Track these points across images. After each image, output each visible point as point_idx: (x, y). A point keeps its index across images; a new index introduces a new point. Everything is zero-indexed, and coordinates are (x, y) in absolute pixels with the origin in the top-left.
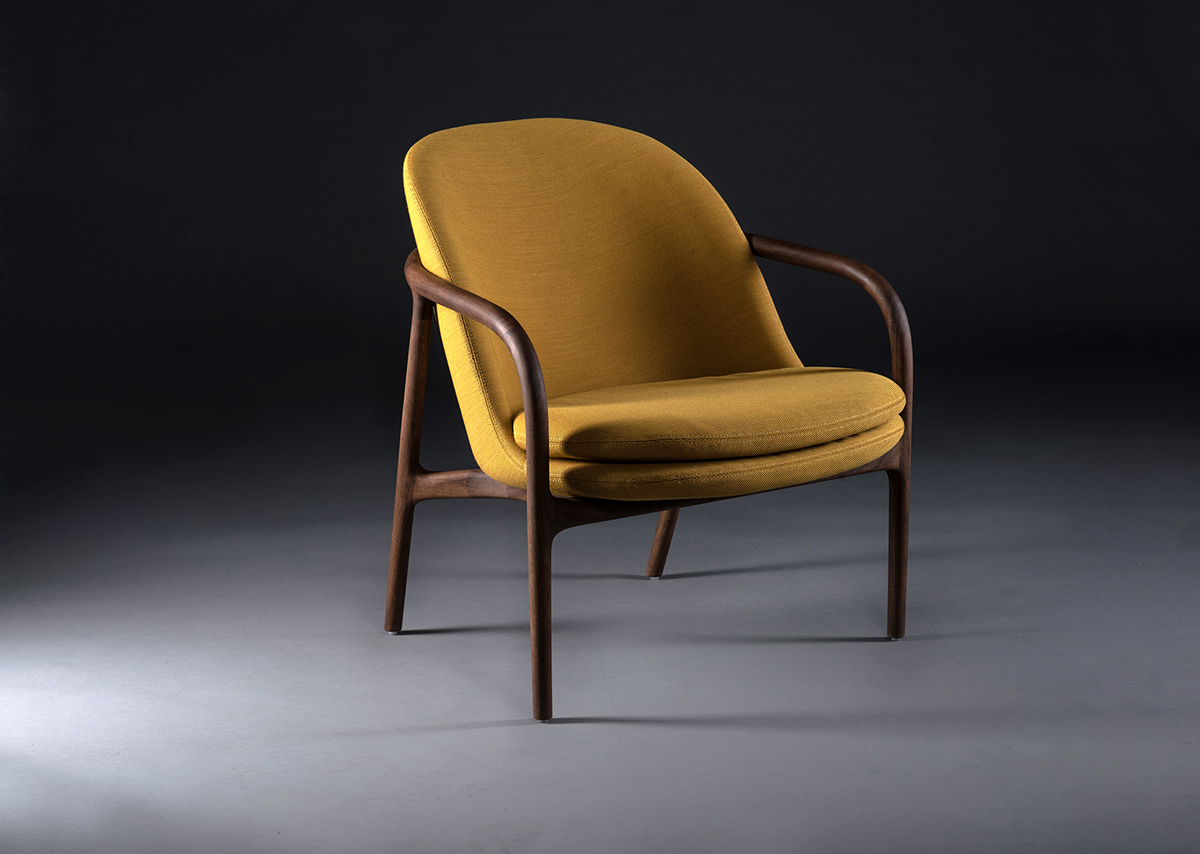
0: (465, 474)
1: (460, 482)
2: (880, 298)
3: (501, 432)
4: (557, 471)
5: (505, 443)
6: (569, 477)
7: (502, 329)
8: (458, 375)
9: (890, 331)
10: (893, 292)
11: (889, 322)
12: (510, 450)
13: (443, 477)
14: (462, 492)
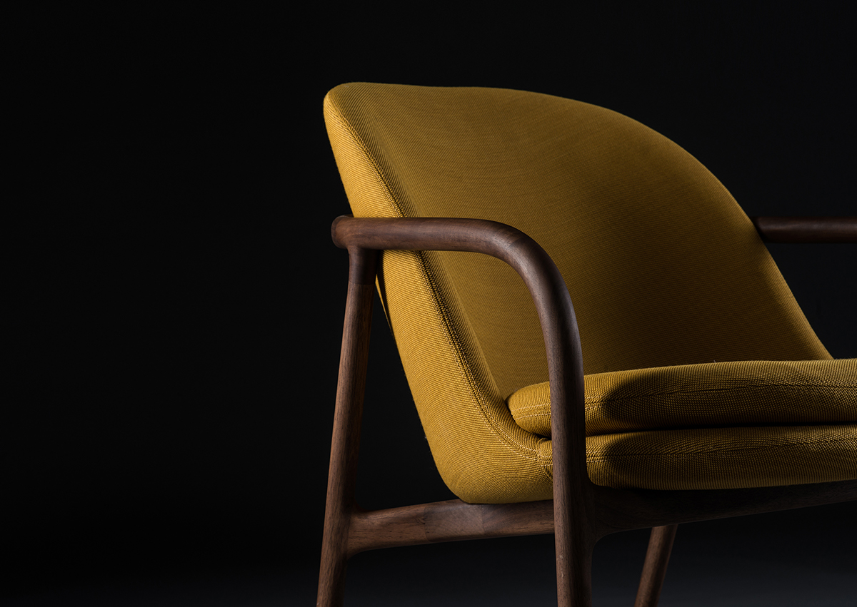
0: (421, 509)
1: (415, 519)
3: (493, 414)
4: (595, 447)
5: (502, 427)
6: (612, 454)
7: (502, 243)
12: (510, 436)
13: (390, 515)
14: (417, 534)
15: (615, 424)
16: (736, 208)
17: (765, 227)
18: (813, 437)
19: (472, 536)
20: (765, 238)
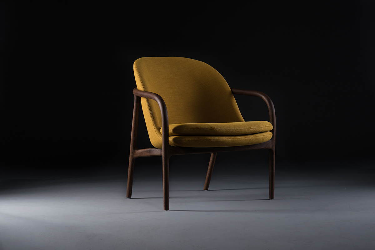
0: (149, 149)
1: (147, 151)
2: (266, 101)
4: (171, 139)
5: (158, 133)
6: (174, 140)
7: (156, 98)
8: (146, 117)
9: (269, 109)
10: (270, 99)
11: (269, 106)
12: (159, 135)
13: (143, 150)
14: (148, 154)
15: (175, 134)
16: (228, 86)
17: (234, 90)
18: (212, 138)
19: (155, 155)
20: (233, 93)
